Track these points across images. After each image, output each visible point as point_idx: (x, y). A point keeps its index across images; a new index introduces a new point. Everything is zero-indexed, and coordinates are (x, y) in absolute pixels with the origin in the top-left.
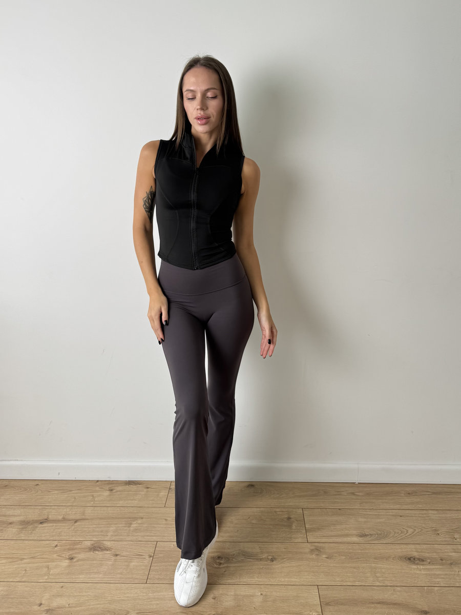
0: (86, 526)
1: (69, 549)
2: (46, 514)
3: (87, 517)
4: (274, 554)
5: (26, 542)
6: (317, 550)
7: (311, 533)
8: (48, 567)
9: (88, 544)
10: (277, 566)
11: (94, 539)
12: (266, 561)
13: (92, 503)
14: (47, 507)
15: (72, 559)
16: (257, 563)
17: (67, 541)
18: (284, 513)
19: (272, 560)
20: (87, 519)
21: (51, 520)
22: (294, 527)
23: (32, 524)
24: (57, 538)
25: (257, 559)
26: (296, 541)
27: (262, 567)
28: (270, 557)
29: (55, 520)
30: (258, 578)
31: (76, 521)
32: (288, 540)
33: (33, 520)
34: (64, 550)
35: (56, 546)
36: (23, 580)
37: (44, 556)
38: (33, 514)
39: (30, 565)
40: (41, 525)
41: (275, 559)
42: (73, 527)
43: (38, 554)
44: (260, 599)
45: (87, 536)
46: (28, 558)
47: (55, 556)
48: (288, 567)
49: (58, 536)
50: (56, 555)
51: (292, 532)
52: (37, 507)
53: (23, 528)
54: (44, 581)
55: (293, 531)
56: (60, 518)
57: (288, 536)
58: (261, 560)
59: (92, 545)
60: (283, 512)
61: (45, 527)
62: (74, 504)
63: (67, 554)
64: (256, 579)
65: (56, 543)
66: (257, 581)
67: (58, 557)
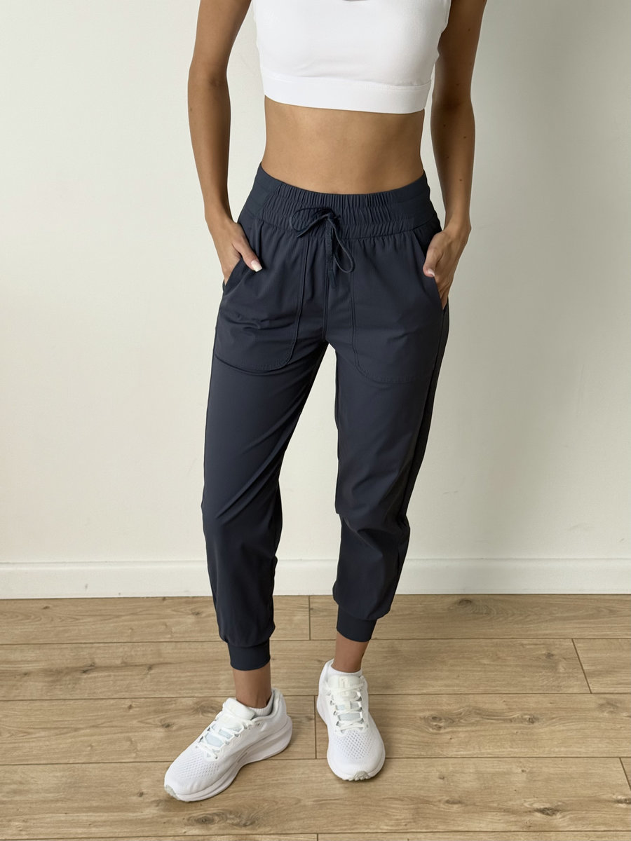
0: (174, 675)
1: (156, 712)
2: (87, 656)
3: (168, 660)
4: (533, 712)
5: (72, 702)
6: (611, 705)
7: (595, 679)
8: (129, 739)
9: (190, 702)
10: (541, 730)
11: (196, 695)
12: (522, 722)
13: (169, 636)
14: (84, 646)
15: (168, 726)
16: (504, 725)
17: (148, 700)
18: (538, 646)
19: (532, 721)
20: (170, 663)
21: (101, 667)
22: (561, 670)
23: (67, 674)
24: (127, 695)
25: (504, 720)
26: (569, 692)
27: (515, 731)
28: (527, 717)
29: (111, 667)
30: (511, 747)
31: (150, 668)
32: (555, 690)
33: (67, 668)
34: (149, 713)
35: (130, 707)
36: (93, 760)
37: (114, 724)
38: (62, 658)
39: (95, 737)
40: (85, 676)
41: (537, 719)
42: (149, 676)
43: (103, 721)
44: (524, 777)
45: (180, 689)
46: (86, 728)
47: (135, 722)
48: (563, 730)
49: (126, 691)
50: (137, 720)
51: (559, 677)
52: (64, 646)
53: (53, 681)
54: (132, 760)
55: (561, 675)
56: (118, 662)
57: (554, 683)
58: (511, 721)
59: (196, 703)
60: (536, 644)
61: (95, 678)
62: (134, 640)
63: (157, 719)
64: (510, 749)
65: (128, 703)
66: (511, 751)
67: (142, 725)
